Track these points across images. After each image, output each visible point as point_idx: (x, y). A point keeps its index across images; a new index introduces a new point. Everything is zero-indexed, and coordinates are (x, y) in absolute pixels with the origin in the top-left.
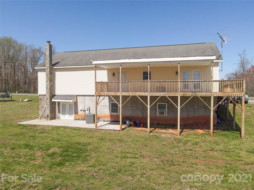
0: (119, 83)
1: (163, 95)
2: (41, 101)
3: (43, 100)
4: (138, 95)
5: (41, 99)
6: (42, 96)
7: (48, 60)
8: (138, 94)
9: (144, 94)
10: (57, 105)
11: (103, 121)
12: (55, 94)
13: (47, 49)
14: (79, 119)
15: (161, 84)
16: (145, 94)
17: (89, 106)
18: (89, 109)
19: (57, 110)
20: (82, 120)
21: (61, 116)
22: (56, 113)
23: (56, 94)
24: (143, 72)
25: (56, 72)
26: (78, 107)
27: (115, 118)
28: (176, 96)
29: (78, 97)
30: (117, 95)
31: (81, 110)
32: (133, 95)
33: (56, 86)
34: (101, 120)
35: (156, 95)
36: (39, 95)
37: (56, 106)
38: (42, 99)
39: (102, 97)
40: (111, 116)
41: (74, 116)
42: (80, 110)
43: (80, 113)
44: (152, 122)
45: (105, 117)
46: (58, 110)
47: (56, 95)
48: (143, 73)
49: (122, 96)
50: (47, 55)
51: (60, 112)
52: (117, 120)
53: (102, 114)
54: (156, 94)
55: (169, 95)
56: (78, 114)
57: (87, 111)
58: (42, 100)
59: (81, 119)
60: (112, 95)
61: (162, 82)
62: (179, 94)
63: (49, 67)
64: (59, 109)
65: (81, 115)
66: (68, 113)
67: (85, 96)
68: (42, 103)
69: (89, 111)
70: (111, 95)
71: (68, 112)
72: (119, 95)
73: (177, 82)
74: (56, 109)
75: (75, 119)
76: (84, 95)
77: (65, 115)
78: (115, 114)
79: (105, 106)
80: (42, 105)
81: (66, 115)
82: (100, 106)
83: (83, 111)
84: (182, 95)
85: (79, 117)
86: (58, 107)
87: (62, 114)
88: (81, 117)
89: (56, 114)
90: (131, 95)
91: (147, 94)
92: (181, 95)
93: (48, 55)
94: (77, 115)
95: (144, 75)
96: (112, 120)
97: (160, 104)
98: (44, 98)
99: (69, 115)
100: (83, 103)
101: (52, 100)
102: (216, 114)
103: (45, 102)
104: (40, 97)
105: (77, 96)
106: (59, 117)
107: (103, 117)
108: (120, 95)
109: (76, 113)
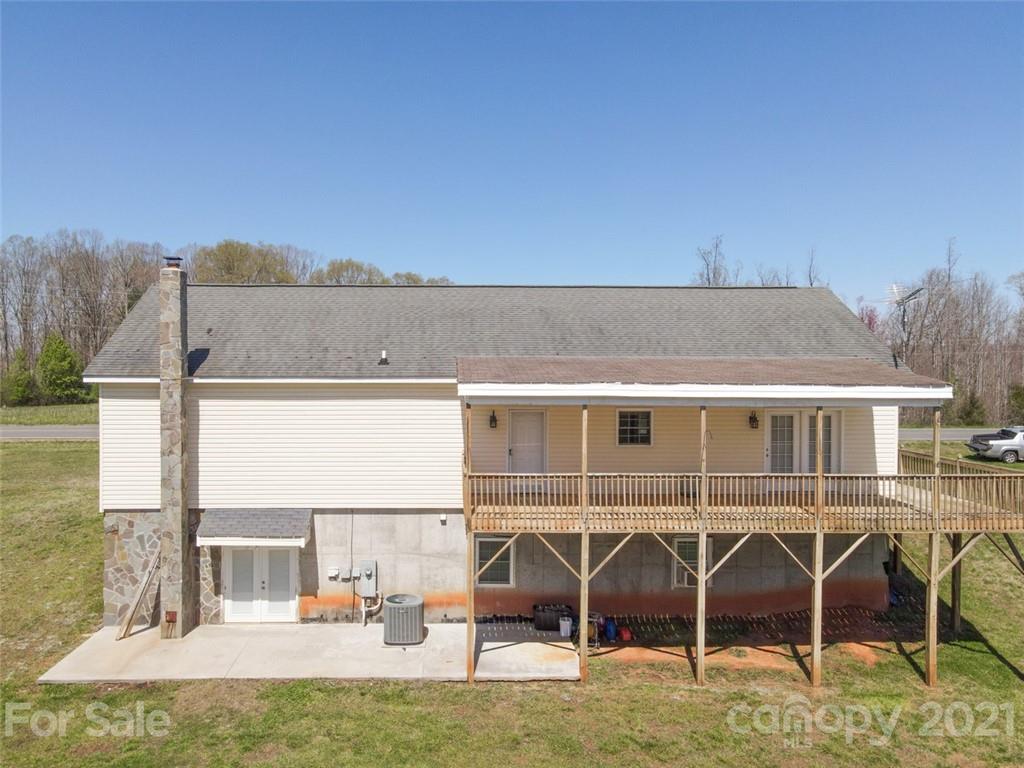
0: (579, 479)
1: (758, 531)
2: (117, 542)
3: (129, 534)
4: (659, 530)
5: (115, 532)
6: (119, 518)
7: (173, 346)
8: (658, 527)
9: (683, 527)
10: (205, 556)
11: (442, 621)
12: (198, 504)
13: (167, 295)
14: (322, 619)
15: (752, 484)
16: (689, 528)
17: (374, 558)
18: (374, 573)
19: (205, 579)
20: (336, 620)
21: (229, 608)
22: (199, 596)
23: (201, 507)
24: (620, 413)
25: (202, 403)
26: (316, 563)
27: (498, 604)
28: (809, 532)
29: (315, 516)
30: (571, 530)
31: (334, 578)
32: (640, 531)
33: (200, 469)
34: (432, 616)
35: (734, 531)
36: (106, 511)
37: (198, 562)
38: (122, 529)
39: (437, 515)
40: (480, 598)
41: (300, 607)
42: (331, 578)
43: (326, 588)
44: (653, 615)
45: (449, 602)
46: (211, 579)
47: (203, 510)
48: (621, 417)
49: (591, 535)
50: (167, 325)
51: (222, 590)
52: (505, 615)
53: (437, 591)
54: (734, 527)
55: (782, 531)
56: (316, 597)
57: (364, 579)
58: (121, 532)
59: (331, 617)
60: (546, 531)
61: (758, 478)
62: (818, 528)
63: (179, 382)
64: (217, 575)
65: (332, 600)
66: (267, 589)
67: (352, 511)
68: (121, 548)
69: (374, 578)
70: (541, 531)
71: (266, 585)
72: (577, 530)
73: (813, 478)
74: (202, 576)
75: (304, 620)
76: (346, 509)
77: (251, 599)
78: (494, 589)
79: (452, 555)
80: (124, 557)
81: (255, 602)
82: (429, 555)
83: (345, 580)
84: (832, 531)
85: (321, 607)
86: (210, 568)
87: (234, 599)
88: (334, 607)
89: (202, 599)
90: (629, 530)
91: (695, 528)
92: (826, 530)
93: (171, 326)
94: (313, 597)
95: (622, 424)
96: (482, 616)
97: (685, 542)
98: (131, 524)
99: (270, 600)
100: (341, 545)
101: (198, 538)
102: (887, 572)
103: (137, 542)
104: (109, 521)
105: (315, 511)
106: (217, 615)
107: (441, 604)
108: (583, 531)
109: (309, 588)
